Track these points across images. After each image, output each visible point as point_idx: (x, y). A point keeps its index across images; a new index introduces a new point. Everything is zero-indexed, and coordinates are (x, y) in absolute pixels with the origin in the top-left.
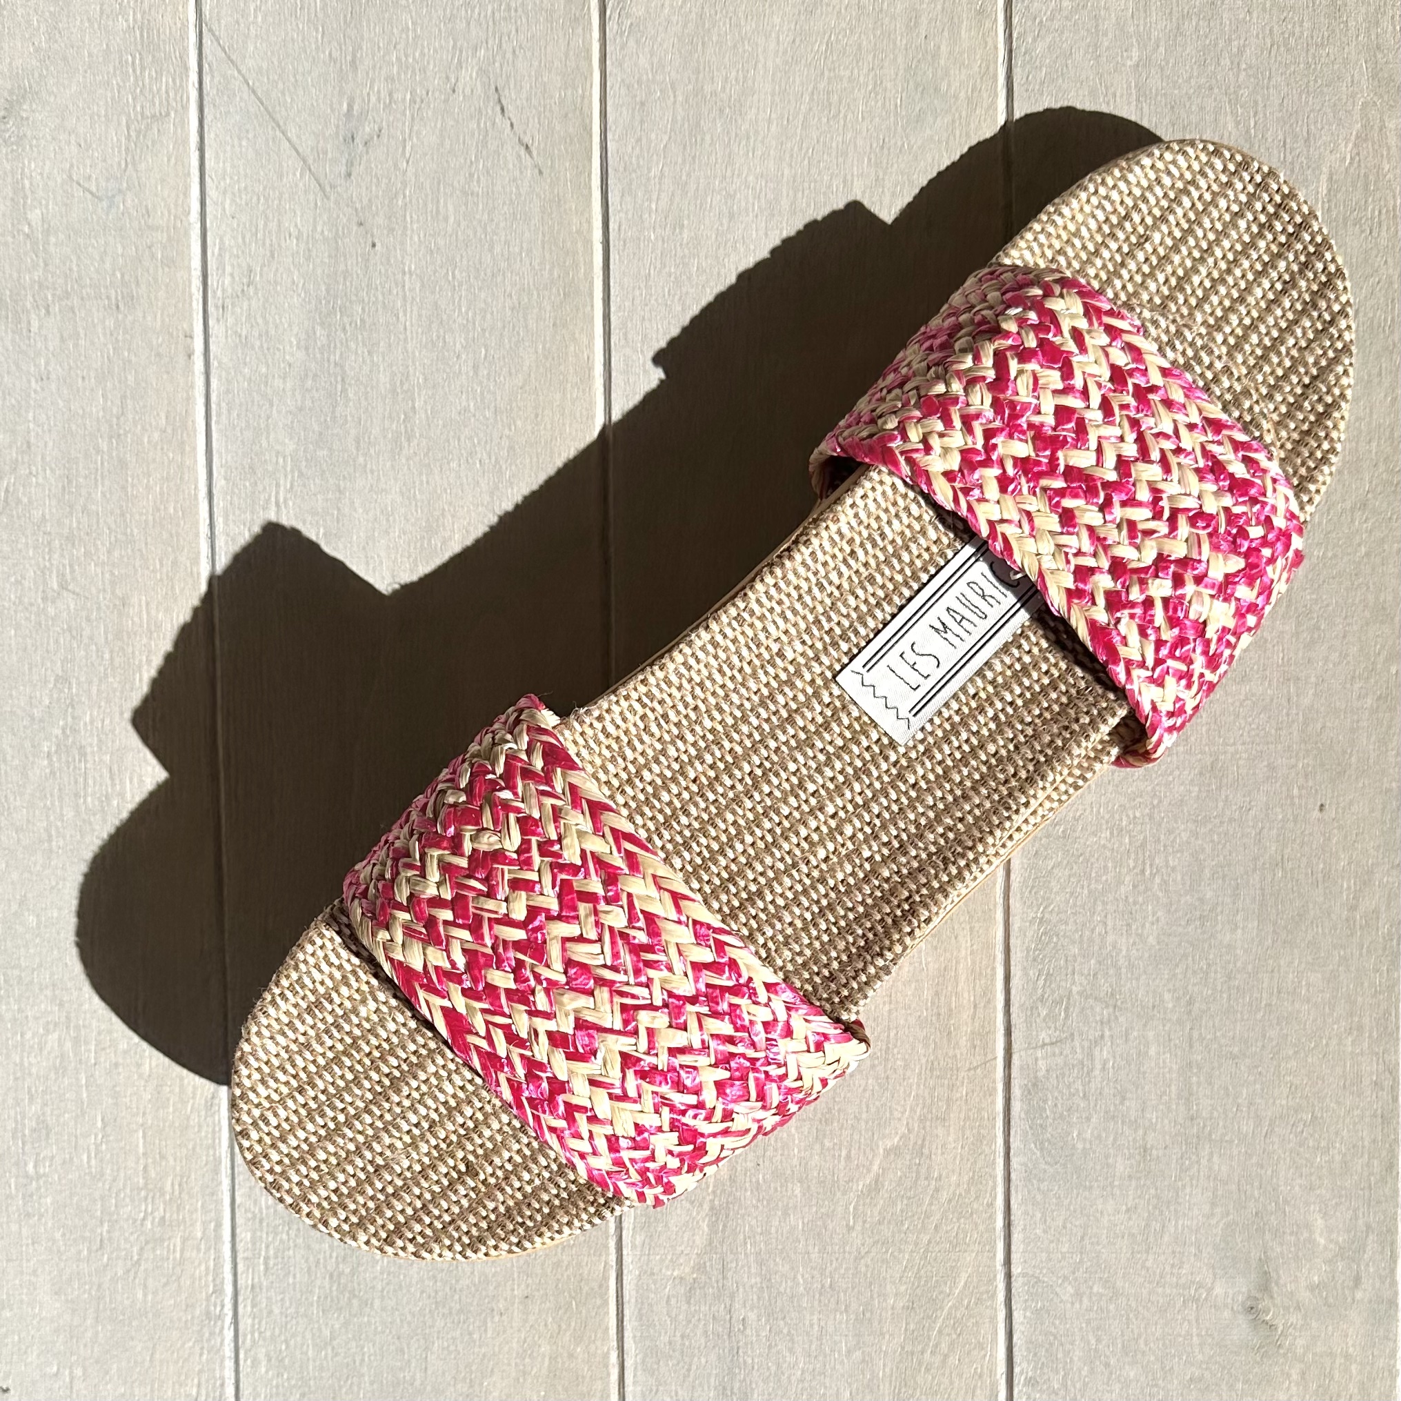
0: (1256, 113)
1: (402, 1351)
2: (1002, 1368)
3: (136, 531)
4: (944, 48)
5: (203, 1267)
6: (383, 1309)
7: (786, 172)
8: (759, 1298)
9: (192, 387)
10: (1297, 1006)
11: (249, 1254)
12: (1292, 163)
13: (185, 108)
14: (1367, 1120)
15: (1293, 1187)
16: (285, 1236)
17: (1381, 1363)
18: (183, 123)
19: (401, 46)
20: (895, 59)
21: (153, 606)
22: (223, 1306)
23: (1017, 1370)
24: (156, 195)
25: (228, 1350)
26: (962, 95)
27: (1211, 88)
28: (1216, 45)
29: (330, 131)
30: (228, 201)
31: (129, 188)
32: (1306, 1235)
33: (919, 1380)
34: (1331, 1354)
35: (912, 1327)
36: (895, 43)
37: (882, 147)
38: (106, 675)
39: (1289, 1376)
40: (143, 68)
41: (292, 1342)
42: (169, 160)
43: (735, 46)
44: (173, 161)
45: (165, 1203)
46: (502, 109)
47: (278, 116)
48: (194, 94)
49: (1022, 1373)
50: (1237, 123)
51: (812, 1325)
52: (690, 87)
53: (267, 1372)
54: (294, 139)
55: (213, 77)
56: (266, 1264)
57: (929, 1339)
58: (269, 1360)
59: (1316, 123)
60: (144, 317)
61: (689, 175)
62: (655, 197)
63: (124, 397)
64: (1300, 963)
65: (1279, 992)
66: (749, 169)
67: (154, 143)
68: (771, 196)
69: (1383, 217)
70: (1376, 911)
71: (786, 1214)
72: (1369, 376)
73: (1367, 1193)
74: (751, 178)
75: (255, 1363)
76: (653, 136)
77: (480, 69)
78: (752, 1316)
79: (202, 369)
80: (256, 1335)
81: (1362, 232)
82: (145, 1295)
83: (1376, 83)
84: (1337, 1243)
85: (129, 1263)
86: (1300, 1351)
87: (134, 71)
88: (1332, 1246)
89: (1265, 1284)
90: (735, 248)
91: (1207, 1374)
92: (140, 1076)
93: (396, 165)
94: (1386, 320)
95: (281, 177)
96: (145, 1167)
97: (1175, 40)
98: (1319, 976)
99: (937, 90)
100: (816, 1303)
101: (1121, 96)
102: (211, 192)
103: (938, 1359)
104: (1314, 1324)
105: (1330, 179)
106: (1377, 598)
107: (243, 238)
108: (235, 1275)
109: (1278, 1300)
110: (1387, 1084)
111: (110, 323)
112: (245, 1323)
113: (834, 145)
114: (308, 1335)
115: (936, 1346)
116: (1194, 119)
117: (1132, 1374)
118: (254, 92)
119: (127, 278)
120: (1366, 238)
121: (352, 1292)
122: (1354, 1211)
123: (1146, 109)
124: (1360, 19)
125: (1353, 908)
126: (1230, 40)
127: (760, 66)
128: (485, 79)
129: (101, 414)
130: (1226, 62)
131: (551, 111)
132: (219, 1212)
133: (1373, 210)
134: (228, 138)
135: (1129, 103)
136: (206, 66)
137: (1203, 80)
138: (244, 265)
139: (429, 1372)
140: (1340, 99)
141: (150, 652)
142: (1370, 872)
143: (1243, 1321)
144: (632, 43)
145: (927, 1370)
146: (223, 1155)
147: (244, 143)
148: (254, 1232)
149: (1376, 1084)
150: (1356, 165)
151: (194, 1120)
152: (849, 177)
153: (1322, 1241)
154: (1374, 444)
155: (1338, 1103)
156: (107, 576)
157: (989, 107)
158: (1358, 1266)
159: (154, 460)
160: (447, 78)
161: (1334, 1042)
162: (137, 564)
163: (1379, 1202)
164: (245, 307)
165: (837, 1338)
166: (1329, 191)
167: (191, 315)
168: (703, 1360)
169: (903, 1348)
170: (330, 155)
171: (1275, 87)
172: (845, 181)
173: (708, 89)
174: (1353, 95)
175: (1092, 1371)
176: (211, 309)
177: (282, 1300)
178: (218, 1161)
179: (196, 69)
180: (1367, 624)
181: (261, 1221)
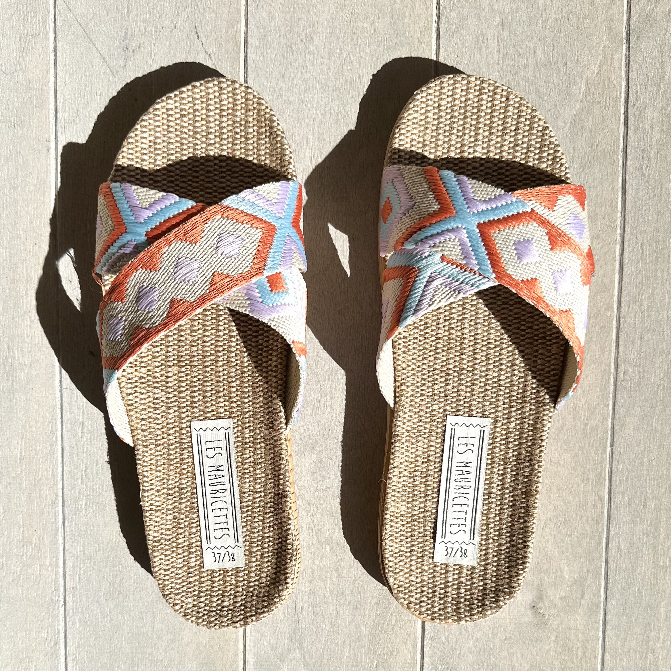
0: (553, 50)
1: (142, 618)
2: (419, 631)
3: (21, 233)
4: (407, 15)
5: (50, 579)
6: (134, 600)
7: (332, 70)
8: (309, 598)
9: (49, 165)
10: (559, 469)
11: (71, 573)
12: (569, 74)
13: (48, 31)
14: (589, 522)
15: (554, 552)
16: (88, 565)
17: (592, 633)
18: (46, 38)
19: (151, 4)
20: (385, 18)
21: (29, 268)
22: (59, 597)
23: (426, 633)
24: (33, 73)
25: (61, 617)
26: (416, 36)
27: (533, 37)
28: (535, 16)
29: (117, 44)
30: (67, 77)
31: (20, 69)
32: (559, 574)
33: (381, 636)
34: (570, 629)
35: (379, 612)
36: (384, 11)
37: (377, 60)
38: (6, 301)
39: (550, 638)
40: (28, 12)
41: (91, 614)
42: (39, 56)
43: (309, 10)
44: (42, 57)
45: (32, 548)
46: (198, 37)
47: (91, 37)
48: (52, 25)
49: (428, 634)
50: (544, 54)
51: (333, 611)
52: (287, 28)
53: (80, 627)
54: (99, 49)
55: (61, 17)
56: (79, 577)
57: (386, 618)
58: (80, 622)
59: (581, 55)
60: (27, 132)
61: (286, 71)
62: (269, 81)
63: (17, 169)
64: (561, 450)
65: (551, 463)
66: (314, 69)
67: (32, 48)
68: (324, 82)
69: (611, 101)
70: (597, 426)
71: (322, 559)
72: (602, 176)
73: (588, 555)
74: (315, 73)
75: (74, 624)
76: (269, 52)
77: (188, 17)
78: (306, 606)
79: (54, 157)
80: (75, 610)
81: (601, 107)
82: (23, 591)
83: (610, 37)
84: (574, 578)
85: (15, 575)
86: (555, 627)
87: (23, 12)
88: (571, 579)
89: (540, 596)
90: (307, 106)
91: (513, 637)
92: (21, 489)
93: (147, 62)
94: (610, 149)
95: (93, 66)
96: (23, 533)
97: (516, 14)
98: (569, 455)
99: (404, 34)
100: (335, 601)
101: (490, 39)
102: (60, 73)
103: (391, 627)
104: (562, 615)
105: (587, 82)
106: (602, 281)
107: (74, 94)
108: (65, 582)
109: (546, 603)
110: (599, 505)
111: (11, 134)
112: (69, 605)
113: (355, 58)
114: (99, 611)
115: (390, 621)
116: (524, 51)
117: (478, 636)
118: (80, 24)
119: (19, 112)
120: (603, 111)
121: (120, 591)
122: (583, 563)
123: (502, 45)
124: (603, 6)
125: (586, 425)
126: (542, 14)
127: (321, 19)
128: (190, 22)
129: (6, 177)
130: (540, 25)
131: (221, 38)
132: (57, 553)
133: (606, 98)
134: (68, 47)
135: (494, 43)
136: (58, 12)
137: (529, 33)
138: (75, 108)
139: (155, 629)
140: (593, 44)
141: (27, 289)
142: (595, 408)
143: (529, 612)
144: (260, 7)
145: (385, 632)
146: (60, 527)
147: (75, 49)
148: (74, 562)
149: (594, 505)
150: (599, 75)
151: (46, 510)
152: (361, 74)
153: (567, 577)
154: (603, 208)
155: (577, 514)
156: (8, 254)
157: (428, 44)
158: (583, 588)
159: (31, 199)
160: (172, 21)
161: (575, 486)
162: (22, 248)
163: (594, 560)
164: (75, 127)
165: (344, 617)
166: (586, 88)
167: (49, 131)
168: (282, 626)
169: (374, 622)
170: (116, 57)
171: (563, 37)
172: (359, 76)
173: (296, 30)
174: (599, 43)
175: (460, 634)
176: (59, 128)
177: (87, 594)
178: (57, 529)
179: (53, 13)
180: (597, 292)
181: (77, 558)
